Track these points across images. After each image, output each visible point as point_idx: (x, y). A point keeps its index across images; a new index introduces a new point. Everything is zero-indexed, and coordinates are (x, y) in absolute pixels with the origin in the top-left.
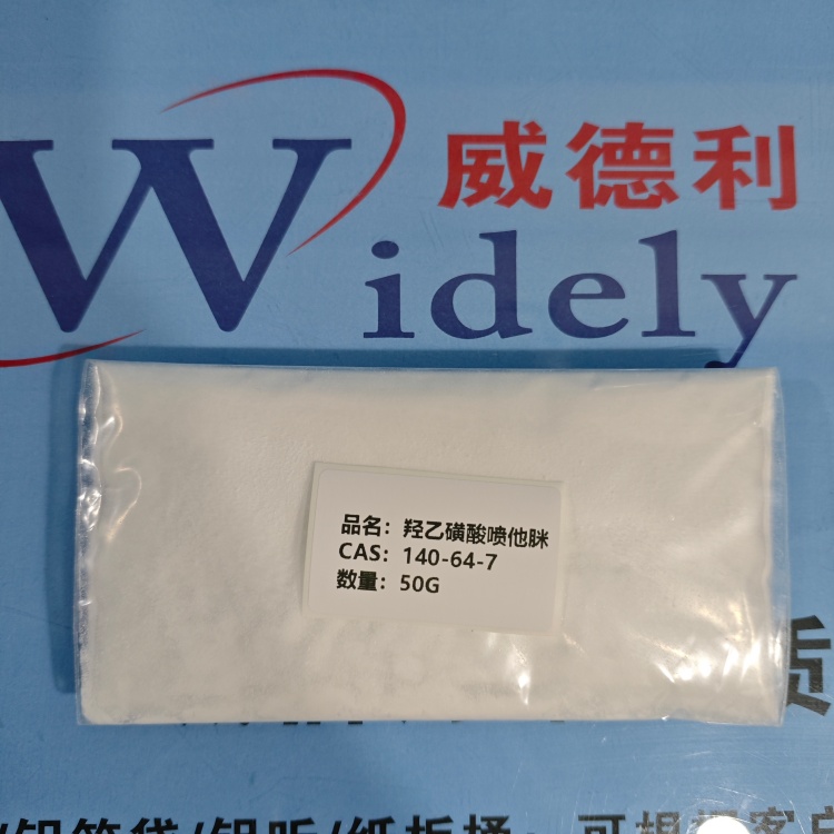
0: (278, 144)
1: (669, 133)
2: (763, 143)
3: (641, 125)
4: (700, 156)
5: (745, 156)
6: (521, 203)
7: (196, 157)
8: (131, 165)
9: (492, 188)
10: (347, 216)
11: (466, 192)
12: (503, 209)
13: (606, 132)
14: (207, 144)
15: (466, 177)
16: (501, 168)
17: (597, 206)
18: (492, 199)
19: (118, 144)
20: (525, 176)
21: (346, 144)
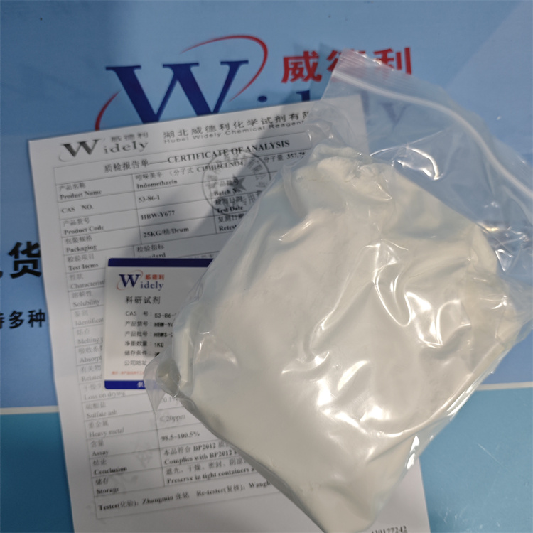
0: (223, 63)
2: (399, 55)
5: (392, 59)
6: (310, 81)
7: (193, 69)
8: (169, 73)
9: (300, 75)
10: (248, 88)
11: (291, 77)
12: (304, 83)
14: (197, 64)
15: (290, 72)
16: (301, 70)
18: (300, 80)
19: (165, 66)
20: (312, 70)
21: (246, 62)
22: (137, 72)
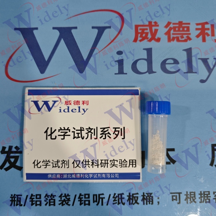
0: (93, 28)
1: (189, 24)
2: (212, 26)
3: (182, 22)
4: (197, 29)
5: (208, 29)
6: (153, 41)
7: (73, 31)
8: (57, 33)
9: (146, 38)
11: (139, 39)
12: (149, 43)
13: (174, 24)
14: (76, 28)
15: (139, 35)
16: (147, 34)
17: (172, 42)
19: (54, 28)
20: (154, 34)
21: (110, 27)
22: (35, 32)
